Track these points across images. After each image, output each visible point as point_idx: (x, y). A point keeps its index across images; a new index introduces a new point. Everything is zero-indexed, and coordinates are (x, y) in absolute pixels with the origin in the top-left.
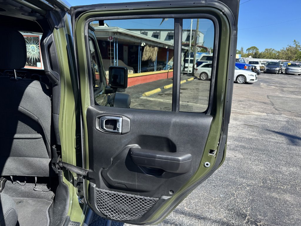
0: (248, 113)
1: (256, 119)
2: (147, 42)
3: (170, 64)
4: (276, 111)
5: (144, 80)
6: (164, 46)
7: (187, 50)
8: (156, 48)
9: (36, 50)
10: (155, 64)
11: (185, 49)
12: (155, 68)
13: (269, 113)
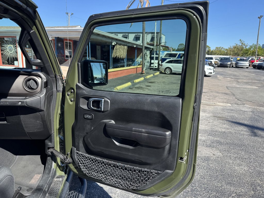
0: (214, 104)
1: (223, 110)
2: (117, 42)
3: (138, 61)
4: (239, 101)
5: (115, 75)
6: (132, 45)
7: (153, 49)
8: (126, 47)
9: (13, 49)
10: (125, 61)
11: (151, 48)
12: (125, 64)
13: (233, 104)
